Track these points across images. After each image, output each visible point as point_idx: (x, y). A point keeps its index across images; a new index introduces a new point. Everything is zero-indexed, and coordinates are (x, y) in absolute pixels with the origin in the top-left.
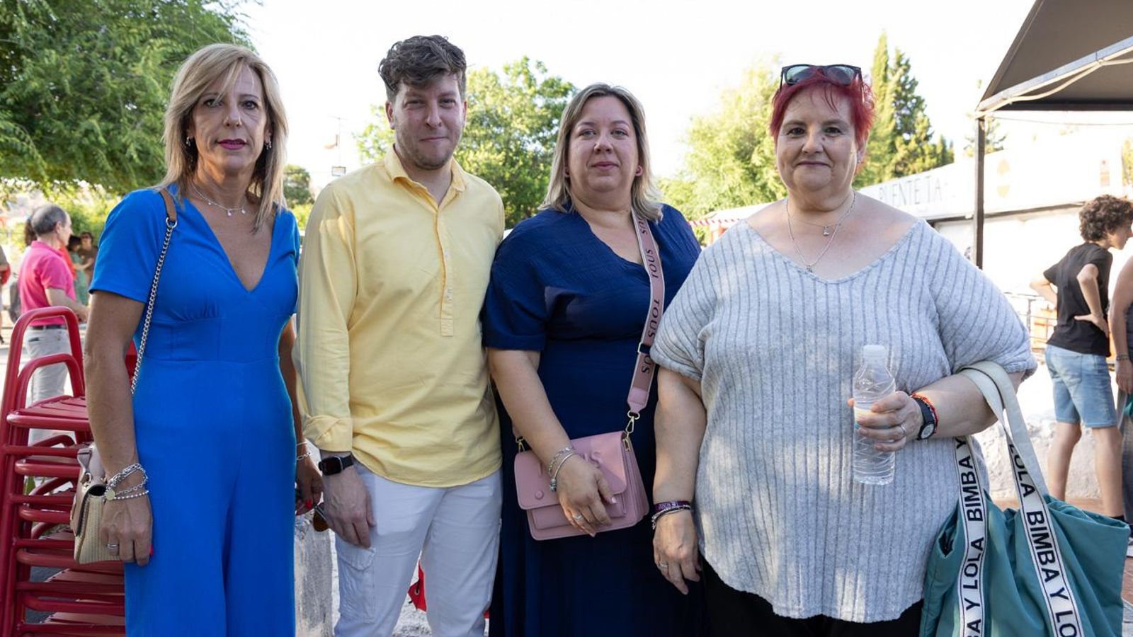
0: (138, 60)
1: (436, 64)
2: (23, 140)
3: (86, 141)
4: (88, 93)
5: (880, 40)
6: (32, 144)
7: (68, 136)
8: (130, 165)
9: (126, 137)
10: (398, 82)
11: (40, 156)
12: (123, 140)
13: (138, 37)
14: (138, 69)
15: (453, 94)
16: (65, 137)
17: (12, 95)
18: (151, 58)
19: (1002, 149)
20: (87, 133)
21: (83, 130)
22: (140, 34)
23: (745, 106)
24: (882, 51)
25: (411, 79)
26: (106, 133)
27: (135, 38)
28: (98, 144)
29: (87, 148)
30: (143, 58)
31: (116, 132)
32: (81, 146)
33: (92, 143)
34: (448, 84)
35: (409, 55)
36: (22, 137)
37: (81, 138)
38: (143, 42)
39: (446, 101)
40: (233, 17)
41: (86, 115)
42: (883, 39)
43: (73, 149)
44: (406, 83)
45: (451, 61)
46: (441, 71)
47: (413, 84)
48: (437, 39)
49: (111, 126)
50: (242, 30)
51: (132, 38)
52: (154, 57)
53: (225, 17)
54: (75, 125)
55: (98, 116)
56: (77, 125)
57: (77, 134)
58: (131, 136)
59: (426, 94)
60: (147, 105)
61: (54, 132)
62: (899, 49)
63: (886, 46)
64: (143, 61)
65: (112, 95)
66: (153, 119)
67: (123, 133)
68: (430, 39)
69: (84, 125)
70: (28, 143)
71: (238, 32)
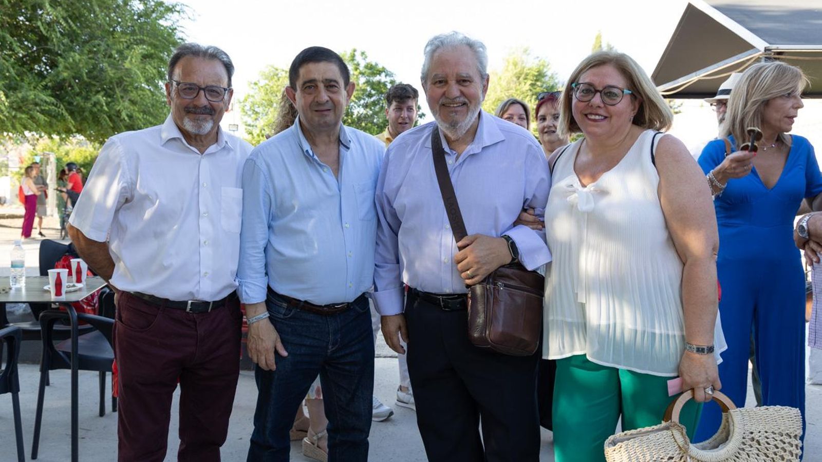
0: (127, 58)
1: (408, 95)
2: (59, 108)
3: (95, 110)
4: (94, 79)
5: (597, 38)
6: (64, 110)
7: (84, 106)
8: (121, 124)
9: (120, 106)
10: (392, 101)
11: (69, 117)
12: (118, 108)
13: (125, 44)
14: (127, 65)
15: (413, 106)
16: (81, 107)
17: (51, 81)
18: (134, 58)
19: (680, 112)
20: (95, 105)
21: (92, 102)
22: (126, 42)
23: (504, 84)
24: (598, 45)
25: (398, 100)
26: (108, 104)
27: (123, 45)
28: (102, 111)
29: (95, 113)
30: (129, 57)
31: (113, 104)
32: (91, 112)
33: (98, 110)
34: (411, 103)
35: (397, 91)
36: (58, 105)
37: (91, 107)
38: (128, 47)
39: (410, 109)
40: (176, 29)
41: (94, 93)
42: (599, 37)
43: (87, 114)
44: (396, 102)
45: (413, 94)
46: (409, 97)
47: (398, 102)
48: (409, 85)
49: (109, 100)
50: (181, 37)
51: (121, 45)
52: (135, 56)
53: (171, 29)
54: (87, 99)
55: (102, 93)
56: (90, 99)
57: (89, 105)
58: (123, 106)
59: (403, 106)
60: (131, 86)
61: (75, 104)
62: (610, 43)
63: (601, 42)
64: (129, 59)
65: (110, 80)
66: (136, 95)
67: (117, 104)
68: (406, 85)
69: (94, 99)
70: (62, 110)
71: (179, 39)
